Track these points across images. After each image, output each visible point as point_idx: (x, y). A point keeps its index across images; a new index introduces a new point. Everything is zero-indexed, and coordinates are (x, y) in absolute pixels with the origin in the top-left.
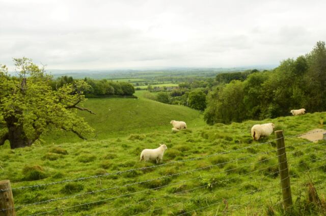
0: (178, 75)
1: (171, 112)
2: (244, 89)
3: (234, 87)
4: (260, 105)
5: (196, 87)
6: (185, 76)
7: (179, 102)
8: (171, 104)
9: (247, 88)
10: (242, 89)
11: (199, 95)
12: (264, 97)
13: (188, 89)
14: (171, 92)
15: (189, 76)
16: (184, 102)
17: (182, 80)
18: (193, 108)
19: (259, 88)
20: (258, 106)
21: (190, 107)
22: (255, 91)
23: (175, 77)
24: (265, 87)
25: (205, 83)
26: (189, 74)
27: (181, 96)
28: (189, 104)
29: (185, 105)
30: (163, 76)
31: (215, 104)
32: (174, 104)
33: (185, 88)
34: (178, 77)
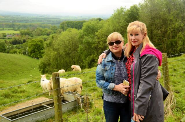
0: (21, 21)
1: (5, 62)
2: (79, 38)
3: (70, 36)
4: (94, 54)
5: (39, 35)
6: (30, 23)
7: (18, 50)
8: (8, 53)
9: (82, 37)
10: (77, 38)
11: (39, 43)
12: (98, 46)
13: (30, 37)
14: (11, 40)
15: (34, 23)
16: (23, 51)
17: (25, 27)
18: (33, 57)
19: (93, 37)
20: (93, 55)
21: (30, 56)
22: (90, 40)
23: (17, 23)
24: (99, 36)
25: (49, 31)
26: (33, 21)
27: (22, 44)
28: (28, 53)
29: (24, 53)
30: (3, 22)
31: (49, 53)
32: (11, 53)
33: (27, 36)
34: (21, 24)
